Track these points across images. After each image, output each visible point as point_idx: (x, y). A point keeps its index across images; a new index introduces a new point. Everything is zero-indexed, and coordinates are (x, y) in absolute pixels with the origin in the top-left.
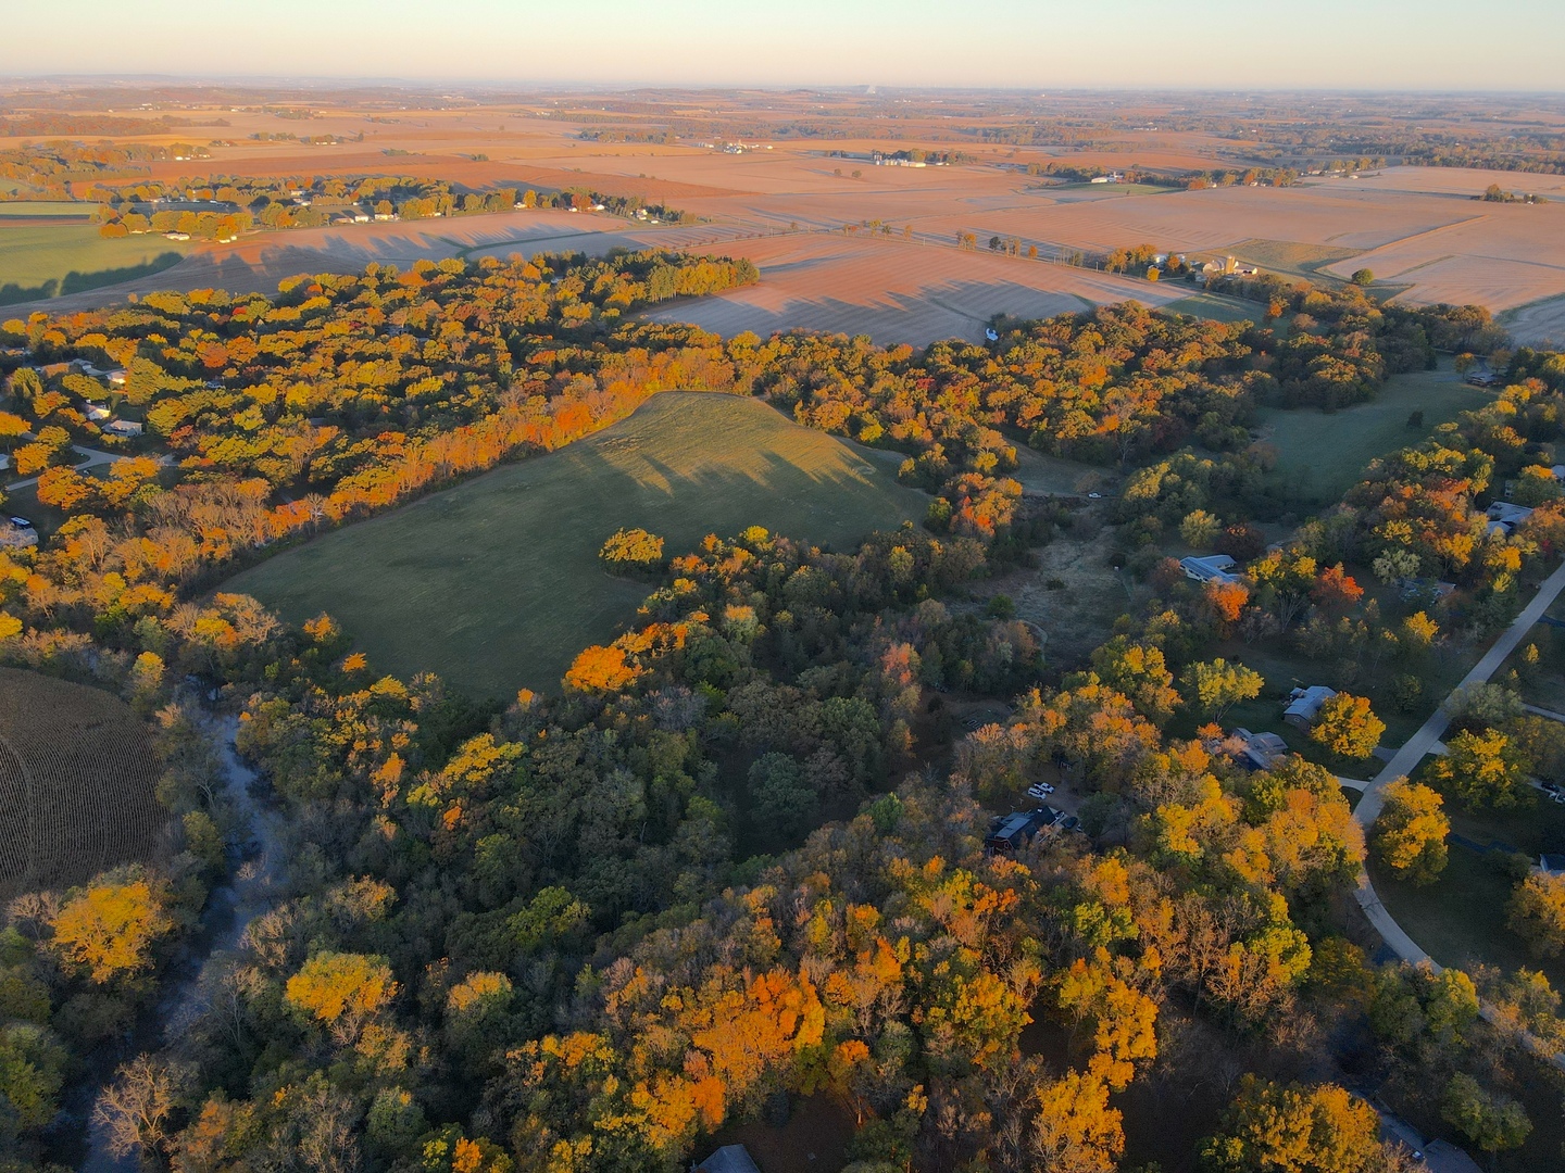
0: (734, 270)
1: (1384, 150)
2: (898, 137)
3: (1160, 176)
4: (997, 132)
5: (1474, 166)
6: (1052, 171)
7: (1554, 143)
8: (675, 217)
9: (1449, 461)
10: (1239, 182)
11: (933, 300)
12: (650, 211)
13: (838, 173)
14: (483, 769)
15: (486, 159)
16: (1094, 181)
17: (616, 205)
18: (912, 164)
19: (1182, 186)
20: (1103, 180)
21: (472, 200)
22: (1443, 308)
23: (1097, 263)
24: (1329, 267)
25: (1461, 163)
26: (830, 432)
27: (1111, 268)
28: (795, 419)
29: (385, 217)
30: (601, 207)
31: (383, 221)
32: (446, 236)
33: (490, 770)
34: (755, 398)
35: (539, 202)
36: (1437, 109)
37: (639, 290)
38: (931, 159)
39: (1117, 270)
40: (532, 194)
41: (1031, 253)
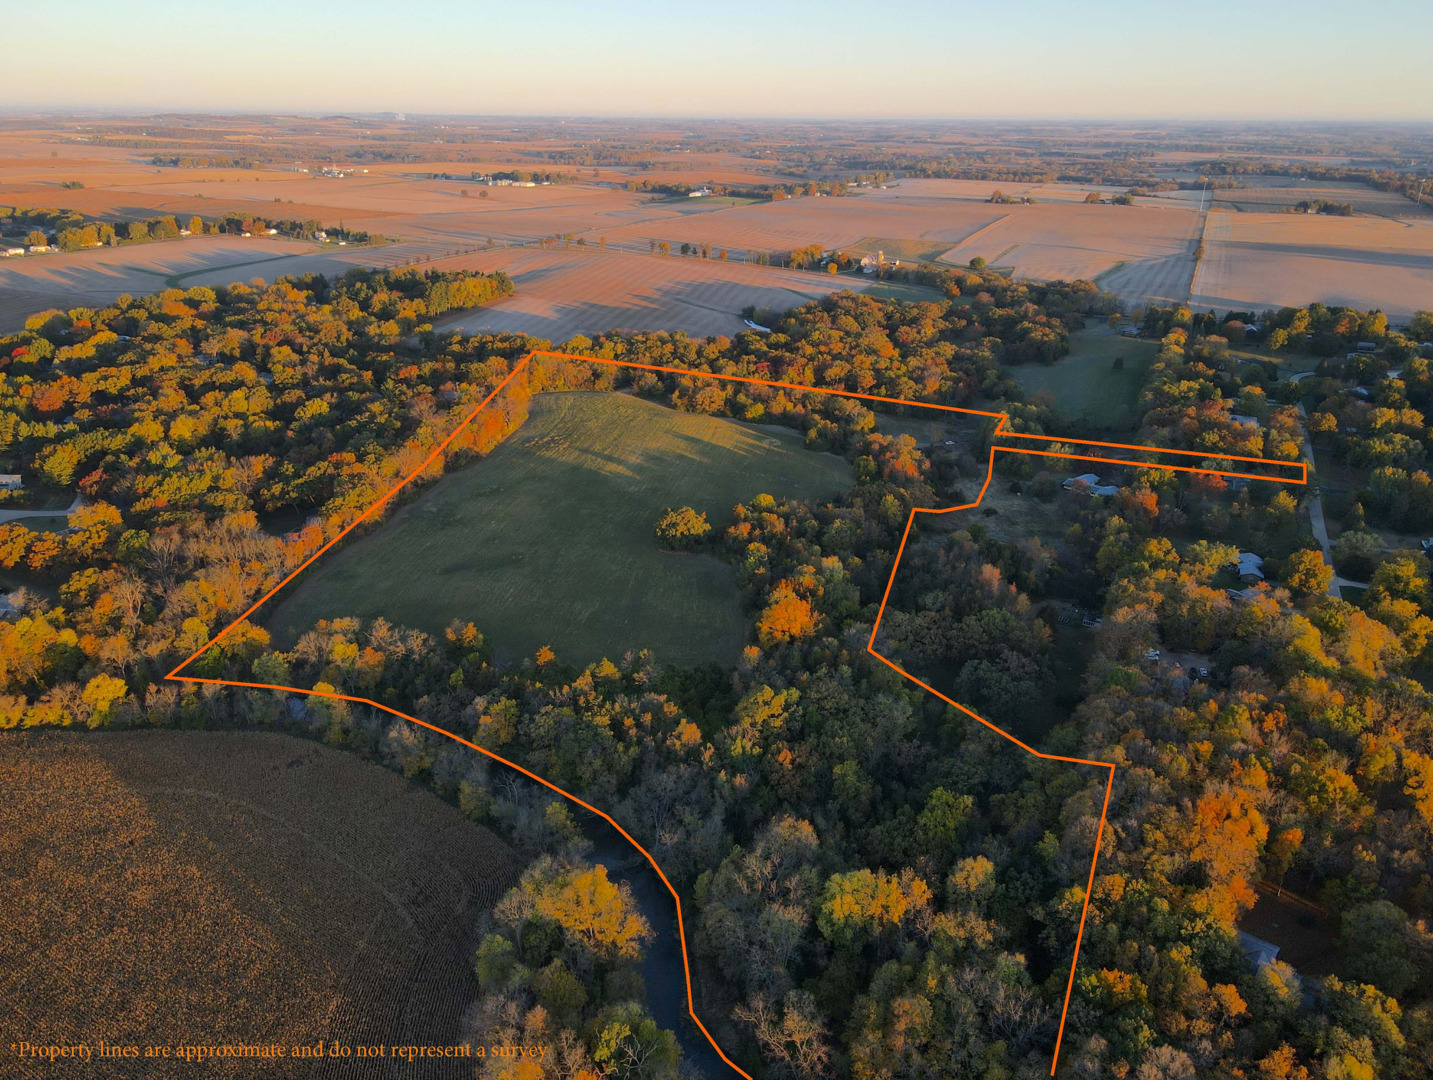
0: (495, 283)
1: (880, 166)
2: (474, 160)
3: (744, 191)
4: (562, 155)
5: (957, 177)
6: (649, 188)
7: (988, 158)
8: (362, 238)
9: (1190, 389)
10: (806, 193)
11: (677, 299)
12: (329, 233)
13: (464, 193)
14: (780, 715)
15: (81, 186)
16: (691, 195)
17: (291, 229)
18: (523, 184)
19: (769, 198)
20: (698, 194)
21: (138, 229)
22: (1060, 283)
23: (782, 261)
24: (943, 257)
25: (947, 175)
26: (714, 415)
27: (795, 265)
28: (674, 407)
29: (43, 249)
30: (273, 232)
31: (42, 254)
32: (129, 264)
33: (786, 714)
34: (619, 394)
35: (206, 229)
36: (881, 134)
37: (418, 305)
38: (536, 178)
39: (800, 266)
40: (199, 221)
41: (721, 257)
